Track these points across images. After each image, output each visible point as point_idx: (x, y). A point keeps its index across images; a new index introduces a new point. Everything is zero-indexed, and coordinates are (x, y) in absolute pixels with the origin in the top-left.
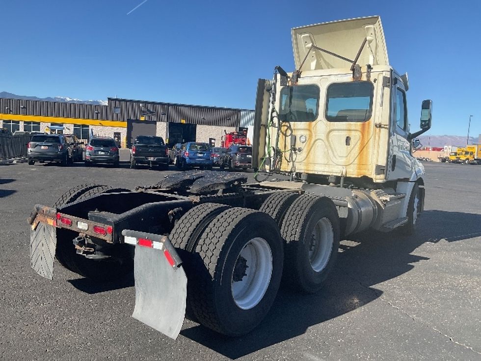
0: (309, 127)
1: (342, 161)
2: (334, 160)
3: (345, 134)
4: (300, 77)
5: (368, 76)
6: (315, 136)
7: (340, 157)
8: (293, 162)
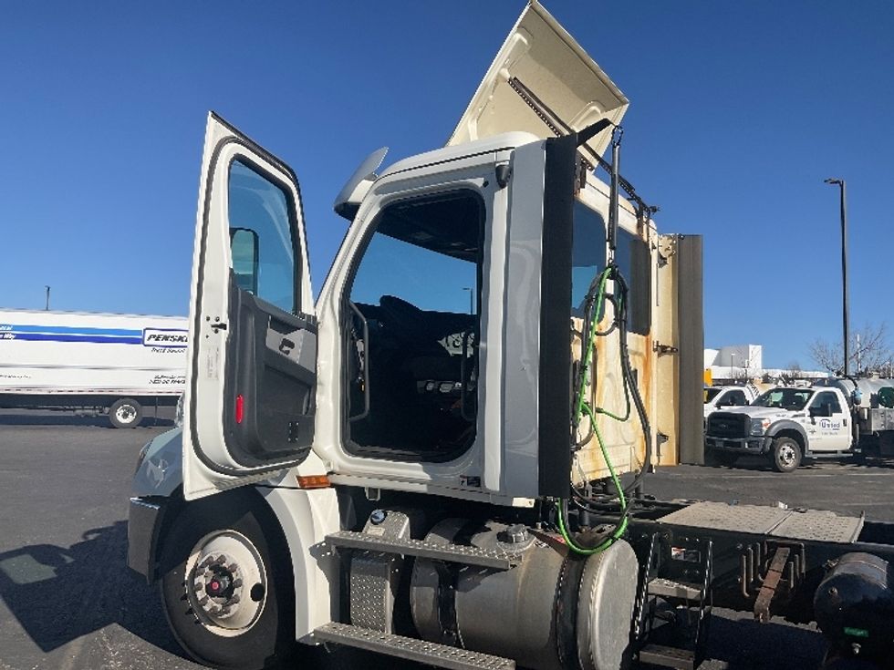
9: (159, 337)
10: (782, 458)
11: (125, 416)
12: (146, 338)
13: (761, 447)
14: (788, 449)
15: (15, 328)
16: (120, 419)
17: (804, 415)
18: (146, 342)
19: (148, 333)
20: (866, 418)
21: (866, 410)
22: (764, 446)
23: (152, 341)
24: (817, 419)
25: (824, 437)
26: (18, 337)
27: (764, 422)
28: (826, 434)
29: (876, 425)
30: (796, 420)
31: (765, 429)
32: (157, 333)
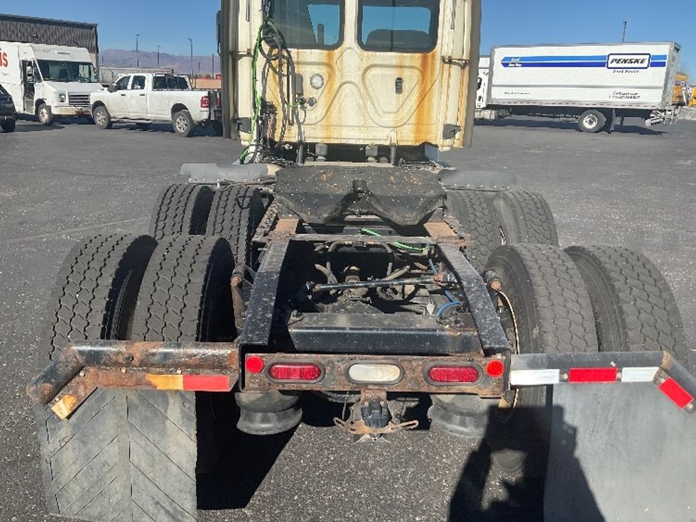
0: (329, 59)
1: (390, 119)
2: (376, 118)
3: (394, 74)
6: (342, 76)
7: (385, 112)
8: (300, 124)
9: (619, 60)
11: (591, 122)
12: (610, 61)
15: (522, 59)
16: (587, 125)
18: (610, 65)
19: (611, 58)
23: (614, 64)
26: (524, 65)
32: (618, 57)
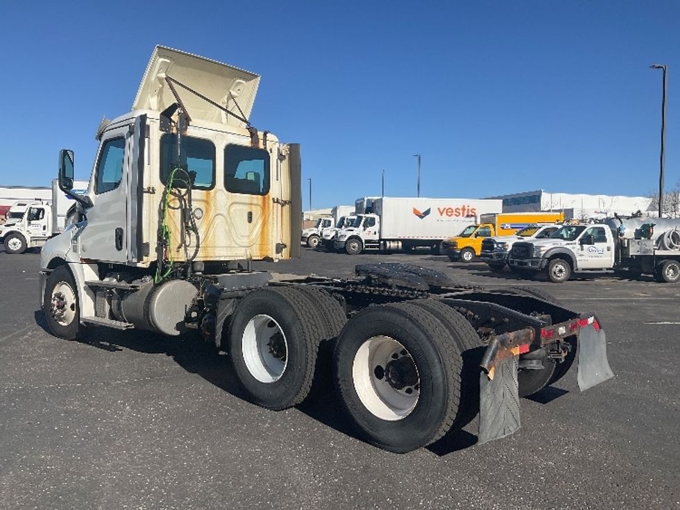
0: (207, 198)
1: (245, 241)
2: (238, 241)
3: (246, 209)
4: (189, 125)
5: (265, 144)
6: (216, 210)
7: (242, 236)
8: (186, 246)
10: (555, 273)
13: (539, 265)
14: (560, 267)
17: (575, 244)
20: (626, 246)
21: (626, 241)
22: (541, 264)
24: (585, 246)
25: (590, 259)
27: (542, 249)
28: (592, 257)
29: (633, 251)
30: (568, 247)
31: (543, 253)
